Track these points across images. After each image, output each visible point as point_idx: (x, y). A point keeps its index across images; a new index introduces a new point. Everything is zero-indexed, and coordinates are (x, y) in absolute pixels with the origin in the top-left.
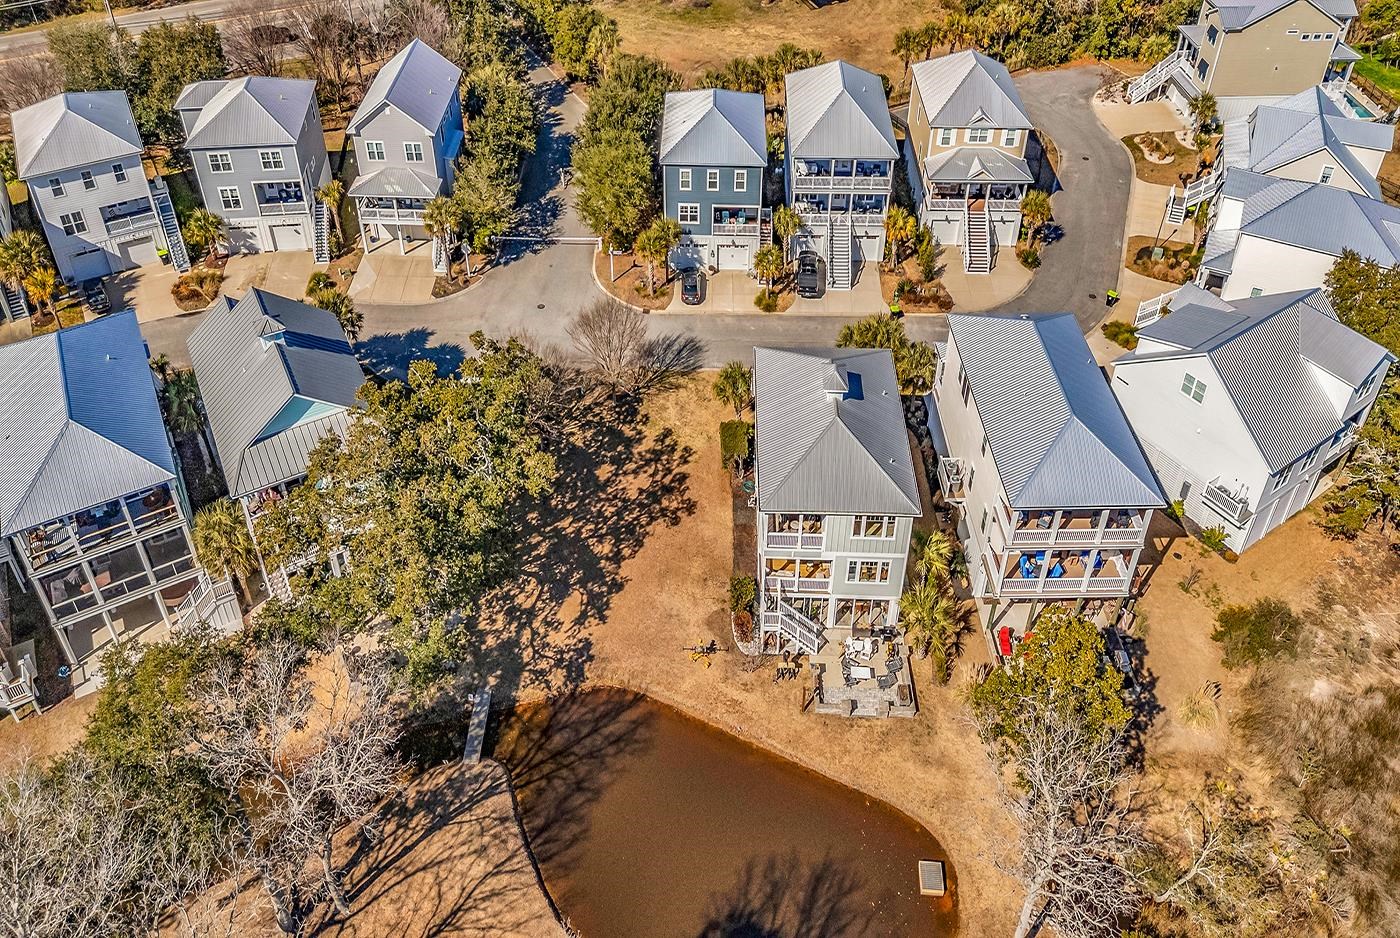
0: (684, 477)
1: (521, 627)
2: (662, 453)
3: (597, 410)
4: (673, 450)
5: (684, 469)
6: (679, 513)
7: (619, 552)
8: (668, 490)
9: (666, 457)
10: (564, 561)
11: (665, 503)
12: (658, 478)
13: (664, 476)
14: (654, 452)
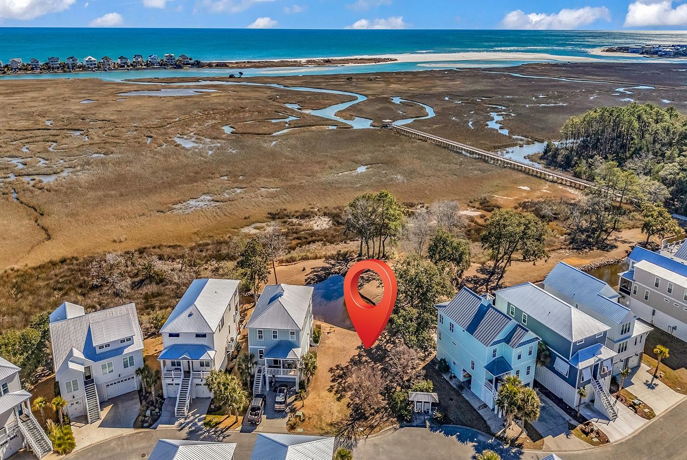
0: (333, 381)
1: (390, 339)
2: (341, 391)
3: (373, 411)
4: (337, 392)
5: (332, 384)
6: (336, 368)
7: (359, 357)
8: (340, 377)
9: (340, 389)
10: (379, 355)
11: (341, 372)
12: (344, 381)
14: (345, 391)
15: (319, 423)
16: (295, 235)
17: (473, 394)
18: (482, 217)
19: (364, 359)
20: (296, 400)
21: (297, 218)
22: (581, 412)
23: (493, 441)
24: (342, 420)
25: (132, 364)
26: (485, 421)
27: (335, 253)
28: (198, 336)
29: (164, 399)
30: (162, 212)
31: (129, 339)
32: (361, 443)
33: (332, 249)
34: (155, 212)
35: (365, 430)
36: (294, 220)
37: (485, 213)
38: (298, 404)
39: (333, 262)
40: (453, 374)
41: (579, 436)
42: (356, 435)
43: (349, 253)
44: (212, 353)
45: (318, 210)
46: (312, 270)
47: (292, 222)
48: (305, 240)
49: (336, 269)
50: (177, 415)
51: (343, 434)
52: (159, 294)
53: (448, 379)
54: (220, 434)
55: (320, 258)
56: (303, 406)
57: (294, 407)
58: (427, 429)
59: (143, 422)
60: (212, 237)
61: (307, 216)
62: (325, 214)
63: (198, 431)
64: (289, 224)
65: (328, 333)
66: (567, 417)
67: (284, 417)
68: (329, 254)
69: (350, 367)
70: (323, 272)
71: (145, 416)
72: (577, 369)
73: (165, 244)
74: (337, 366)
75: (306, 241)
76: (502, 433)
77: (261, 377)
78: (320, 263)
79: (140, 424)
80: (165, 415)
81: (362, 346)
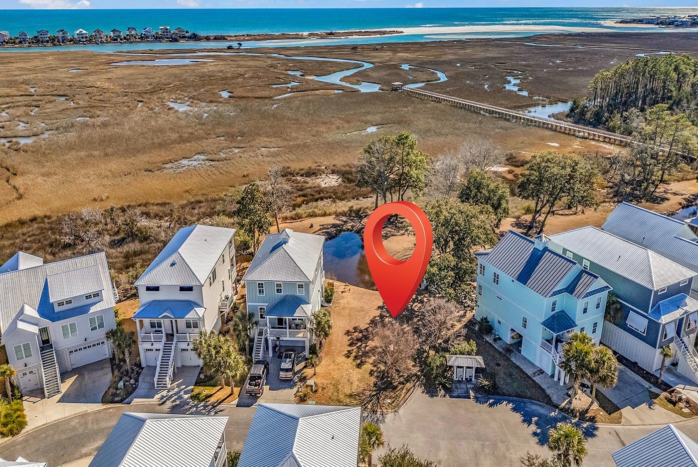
0: (350, 345)
1: (417, 298)
2: (362, 356)
3: (402, 379)
4: (356, 357)
5: (350, 348)
6: (353, 331)
7: (381, 318)
8: (359, 340)
9: (360, 354)
10: (405, 316)
11: (360, 335)
12: (364, 345)
13: (361, 345)
14: (366, 356)
15: (335, 394)
16: (301, 193)
17: (525, 359)
18: (510, 172)
19: (387, 319)
20: (305, 367)
21: (302, 175)
22: (662, 378)
23: (556, 414)
24: (364, 390)
25: (101, 325)
26: (543, 390)
27: (346, 209)
28: (182, 289)
29: (143, 368)
30: (150, 171)
31: (96, 295)
32: (390, 417)
33: (343, 206)
34: (143, 171)
35: (393, 402)
36: (299, 178)
37: (513, 168)
38: (309, 372)
39: (344, 219)
40: (498, 335)
41: (664, 407)
42: (383, 408)
43: (362, 210)
44: (200, 311)
45: (326, 168)
46: (321, 227)
47: (296, 180)
48: (311, 197)
49: (349, 226)
50: (158, 387)
51: (366, 408)
52: (141, 252)
53: (491, 342)
54: (211, 409)
55: (330, 215)
56: (315, 375)
57: (304, 375)
58: (472, 400)
59: (115, 395)
60: (206, 195)
61: (314, 174)
62: (333, 172)
63: (184, 406)
64: (293, 181)
65: (342, 292)
66: (647, 384)
67: (291, 387)
68: (339, 210)
69: (371, 329)
70: (333, 229)
71: (117, 389)
72: (659, 324)
73: (153, 202)
74: (355, 328)
75: (313, 198)
76: (567, 404)
77: (263, 340)
78: (331, 220)
79: (109, 398)
80: (142, 386)
81: (383, 307)
